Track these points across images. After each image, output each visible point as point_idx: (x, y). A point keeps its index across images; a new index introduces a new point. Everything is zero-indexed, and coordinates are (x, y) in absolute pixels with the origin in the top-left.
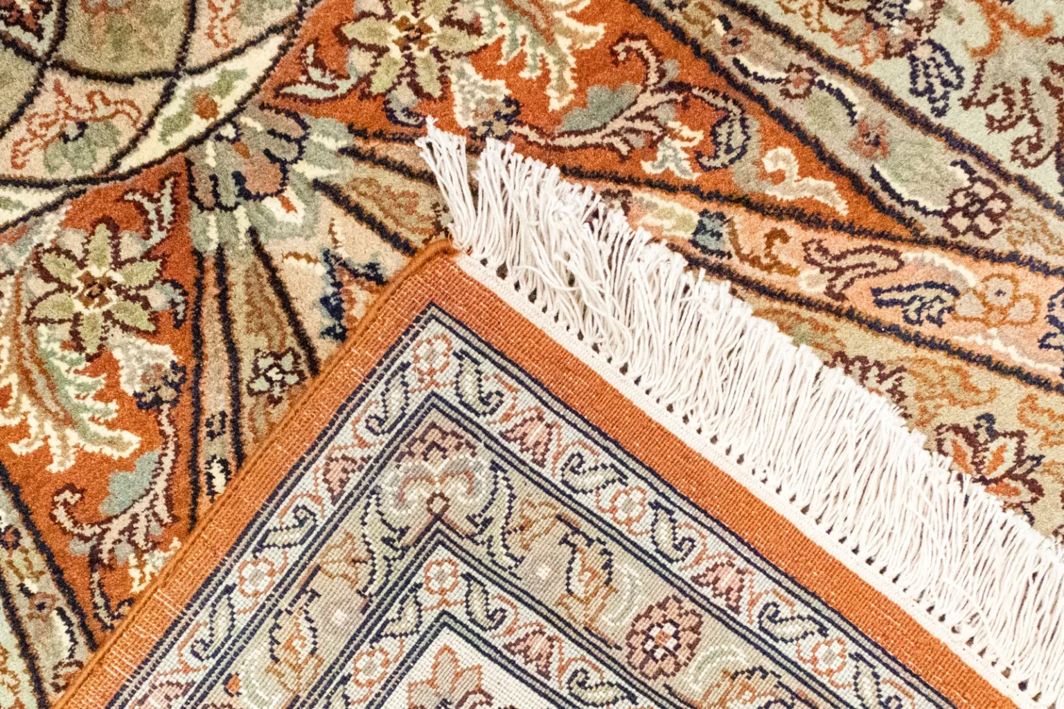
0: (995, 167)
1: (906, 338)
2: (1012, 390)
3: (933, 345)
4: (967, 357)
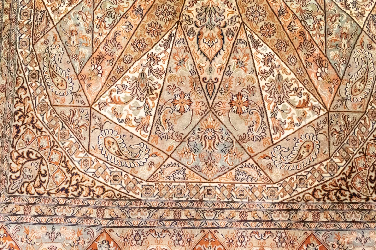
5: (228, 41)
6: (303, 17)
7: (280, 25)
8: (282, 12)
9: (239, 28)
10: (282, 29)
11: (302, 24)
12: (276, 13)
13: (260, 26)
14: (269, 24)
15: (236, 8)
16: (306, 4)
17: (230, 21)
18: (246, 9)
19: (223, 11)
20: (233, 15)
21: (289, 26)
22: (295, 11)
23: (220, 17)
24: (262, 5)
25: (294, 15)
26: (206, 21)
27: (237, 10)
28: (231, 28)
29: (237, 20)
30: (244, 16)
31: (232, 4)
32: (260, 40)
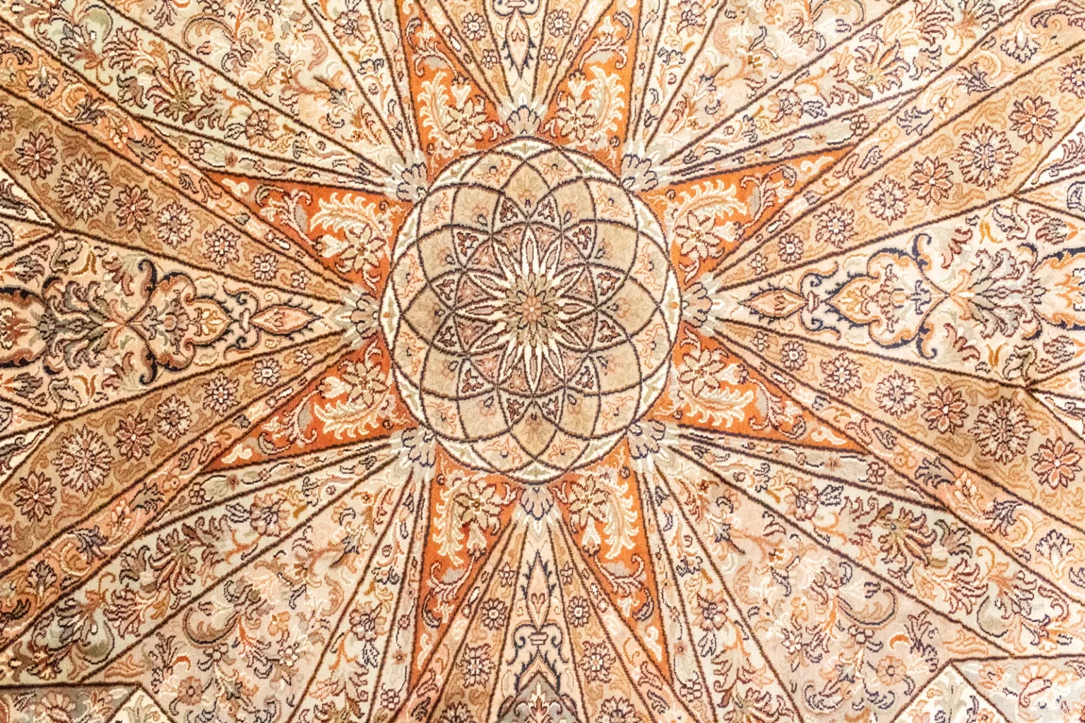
0: (851, 112)
1: (879, 168)
2: (913, 151)
3: (886, 163)
4: (896, 156)
5: (1077, 237)
6: (986, 18)
7: (1015, 85)
8: (975, 80)
9: (1033, 207)
10: (1028, 77)
11: (1009, 21)
12: (979, 96)
13: (1023, 143)
14: (1014, 117)
15: (971, 215)
16: (944, 8)
17: (1014, 233)
18: (971, 186)
19: (982, 256)
20: (993, 225)
21: (1018, 57)
22: (969, 43)
23: (1003, 265)
24: (958, 140)
25: (981, 42)
26: (1018, 307)
27: (976, 212)
28: (1034, 228)
29: (1008, 213)
30: (994, 193)
31: (958, 231)
32: (1065, 141)
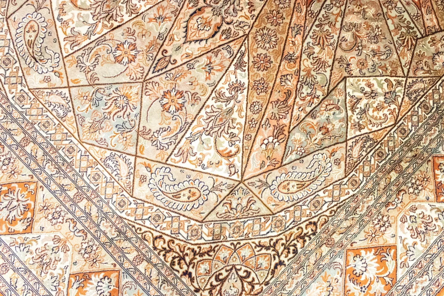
5: (218, 38)
6: (305, 80)
7: (277, 67)
8: (290, 58)
9: (239, 36)
10: (276, 72)
11: (297, 85)
12: (285, 54)
13: (259, 53)
14: (269, 58)
15: (255, 18)
16: (319, 72)
17: (238, 23)
18: (262, 27)
19: (241, 9)
20: (246, 21)
21: (284, 76)
22: (302, 68)
23: (232, 11)
24: (279, 36)
25: (299, 71)
26: (217, 3)
27: (254, 20)
28: (233, 30)
29: (245, 28)
30: (254, 31)
31: (254, 10)
32: (247, 65)
